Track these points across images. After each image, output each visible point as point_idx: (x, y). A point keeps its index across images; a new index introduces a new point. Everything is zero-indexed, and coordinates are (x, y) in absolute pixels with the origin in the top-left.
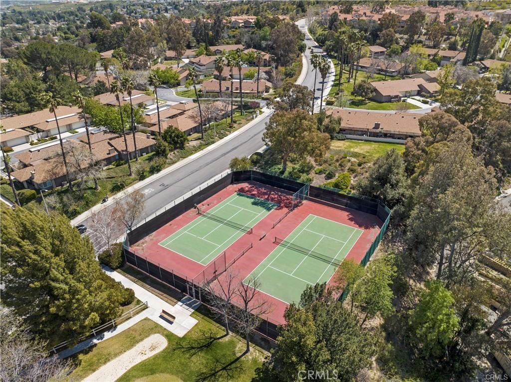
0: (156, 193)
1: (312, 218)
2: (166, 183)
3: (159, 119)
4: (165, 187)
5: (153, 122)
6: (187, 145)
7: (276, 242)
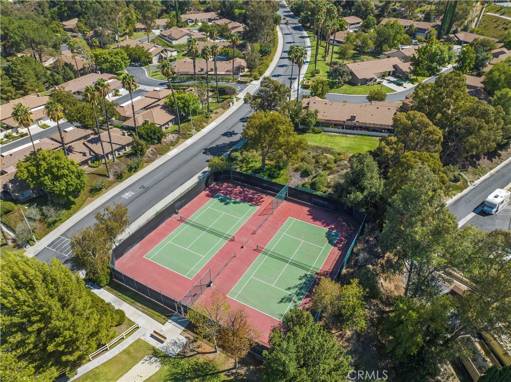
0: (137, 197)
1: (291, 222)
2: (146, 185)
3: (133, 111)
4: (146, 190)
5: (127, 115)
6: (165, 140)
7: (258, 250)
